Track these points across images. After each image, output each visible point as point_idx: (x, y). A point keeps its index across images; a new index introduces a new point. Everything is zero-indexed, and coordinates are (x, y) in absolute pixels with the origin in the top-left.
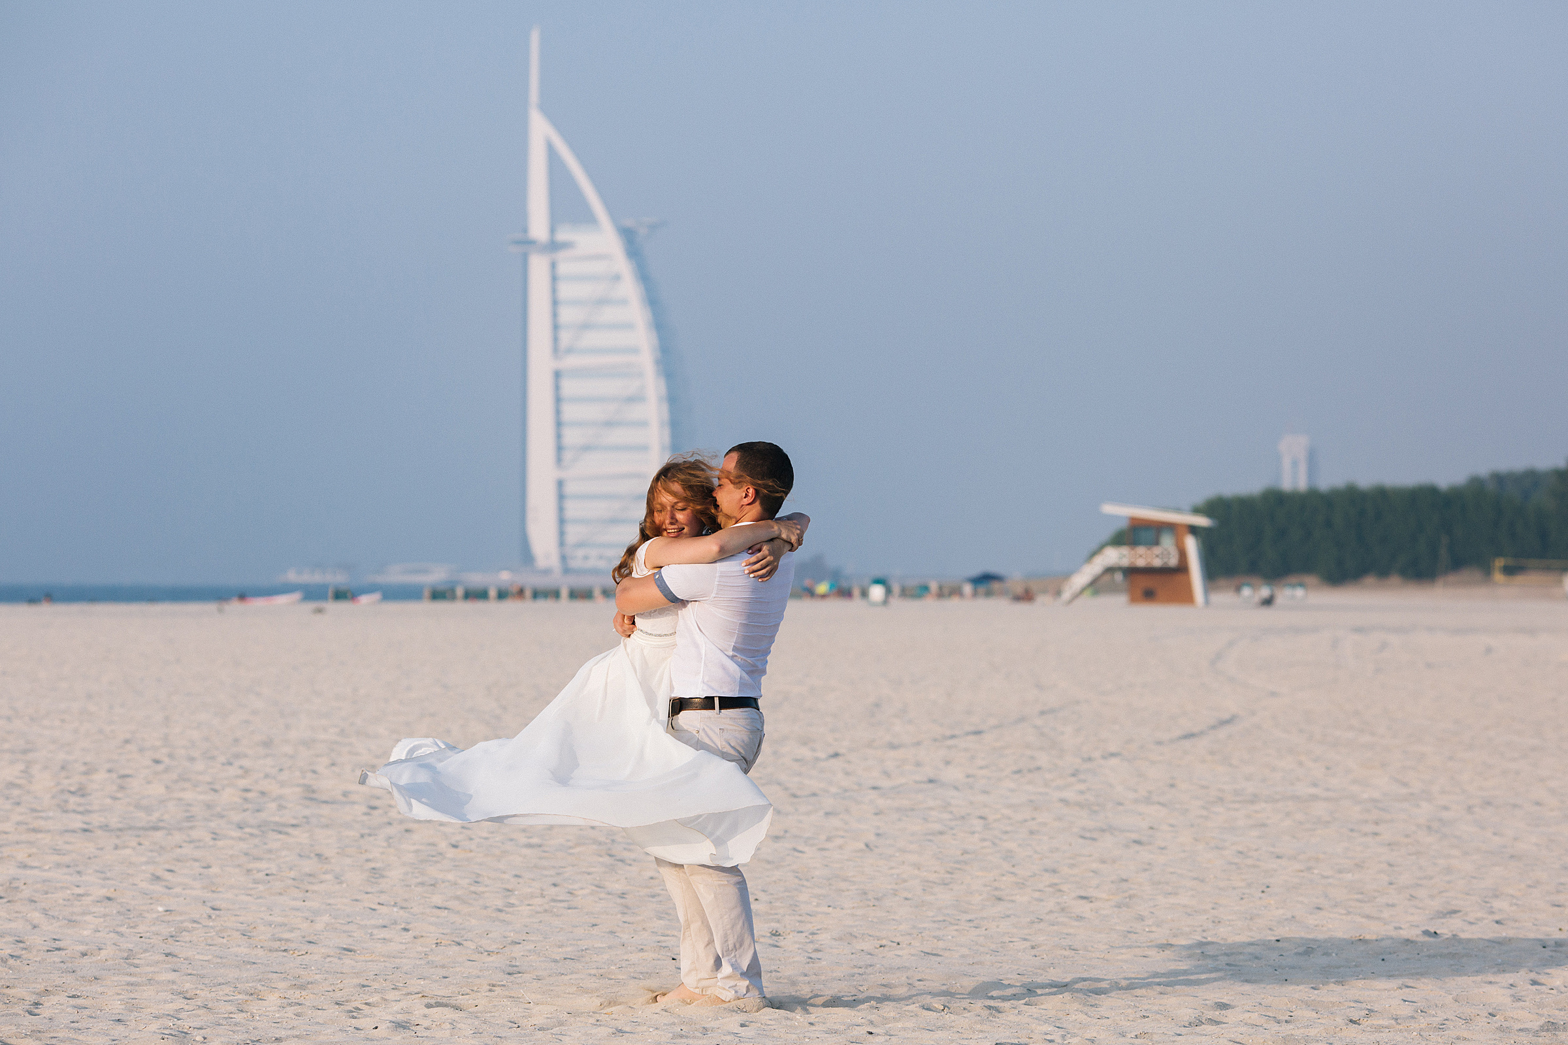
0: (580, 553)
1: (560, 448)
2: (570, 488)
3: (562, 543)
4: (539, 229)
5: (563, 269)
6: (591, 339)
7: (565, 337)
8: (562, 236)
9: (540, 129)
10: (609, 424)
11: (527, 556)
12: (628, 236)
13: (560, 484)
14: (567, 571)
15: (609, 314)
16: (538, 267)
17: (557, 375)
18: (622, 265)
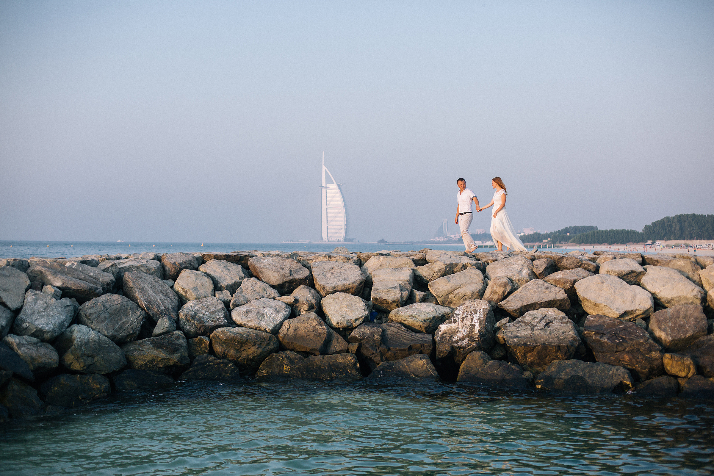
0: (331, 238)
1: (327, 221)
2: (329, 227)
3: (328, 237)
4: (324, 185)
5: (327, 191)
6: (332, 203)
7: (328, 203)
8: (328, 185)
9: (324, 168)
10: (335, 217)
11: (322, 239)
12: (338, 185)
13: (327, 226)
14: (328, 241)
15: (335, 199)
16: (324, 190)
17: (327, 208)
18: (338, 190)
